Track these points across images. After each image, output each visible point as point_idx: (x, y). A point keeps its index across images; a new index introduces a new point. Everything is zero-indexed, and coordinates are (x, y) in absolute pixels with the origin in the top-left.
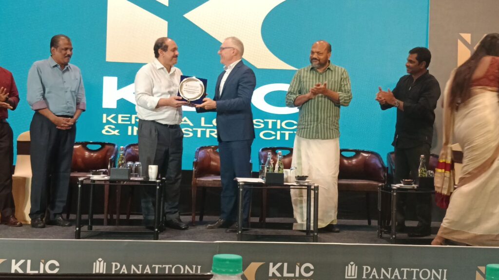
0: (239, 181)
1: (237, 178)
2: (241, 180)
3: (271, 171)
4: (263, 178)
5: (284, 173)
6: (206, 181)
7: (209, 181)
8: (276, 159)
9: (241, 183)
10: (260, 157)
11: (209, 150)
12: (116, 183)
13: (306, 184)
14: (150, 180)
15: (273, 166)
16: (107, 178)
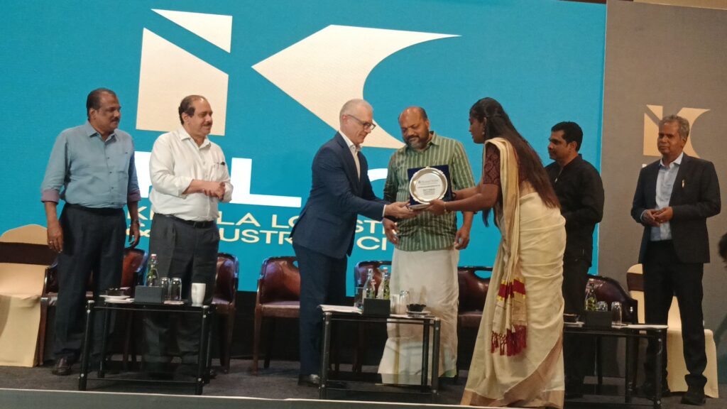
0: (324, 310)
1: (322, 306)
2: (327, 308)
3: (371, 296)
4: (359, 306)
5: (391, 299)
6: (276, 309)
7: (280, 309)
8: (380, 278)
9: (327, 313)
10: (357, 275)
11: (281, 263)
12: (142, 308)
13: (423, 317)
14: (193, 305)
15: (374, 289)
16: (129, 300)
